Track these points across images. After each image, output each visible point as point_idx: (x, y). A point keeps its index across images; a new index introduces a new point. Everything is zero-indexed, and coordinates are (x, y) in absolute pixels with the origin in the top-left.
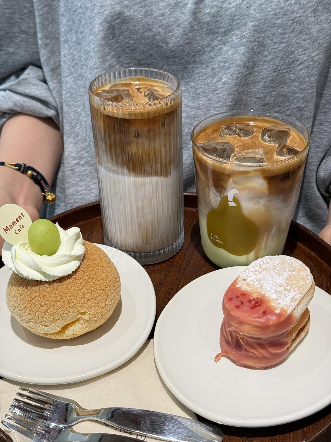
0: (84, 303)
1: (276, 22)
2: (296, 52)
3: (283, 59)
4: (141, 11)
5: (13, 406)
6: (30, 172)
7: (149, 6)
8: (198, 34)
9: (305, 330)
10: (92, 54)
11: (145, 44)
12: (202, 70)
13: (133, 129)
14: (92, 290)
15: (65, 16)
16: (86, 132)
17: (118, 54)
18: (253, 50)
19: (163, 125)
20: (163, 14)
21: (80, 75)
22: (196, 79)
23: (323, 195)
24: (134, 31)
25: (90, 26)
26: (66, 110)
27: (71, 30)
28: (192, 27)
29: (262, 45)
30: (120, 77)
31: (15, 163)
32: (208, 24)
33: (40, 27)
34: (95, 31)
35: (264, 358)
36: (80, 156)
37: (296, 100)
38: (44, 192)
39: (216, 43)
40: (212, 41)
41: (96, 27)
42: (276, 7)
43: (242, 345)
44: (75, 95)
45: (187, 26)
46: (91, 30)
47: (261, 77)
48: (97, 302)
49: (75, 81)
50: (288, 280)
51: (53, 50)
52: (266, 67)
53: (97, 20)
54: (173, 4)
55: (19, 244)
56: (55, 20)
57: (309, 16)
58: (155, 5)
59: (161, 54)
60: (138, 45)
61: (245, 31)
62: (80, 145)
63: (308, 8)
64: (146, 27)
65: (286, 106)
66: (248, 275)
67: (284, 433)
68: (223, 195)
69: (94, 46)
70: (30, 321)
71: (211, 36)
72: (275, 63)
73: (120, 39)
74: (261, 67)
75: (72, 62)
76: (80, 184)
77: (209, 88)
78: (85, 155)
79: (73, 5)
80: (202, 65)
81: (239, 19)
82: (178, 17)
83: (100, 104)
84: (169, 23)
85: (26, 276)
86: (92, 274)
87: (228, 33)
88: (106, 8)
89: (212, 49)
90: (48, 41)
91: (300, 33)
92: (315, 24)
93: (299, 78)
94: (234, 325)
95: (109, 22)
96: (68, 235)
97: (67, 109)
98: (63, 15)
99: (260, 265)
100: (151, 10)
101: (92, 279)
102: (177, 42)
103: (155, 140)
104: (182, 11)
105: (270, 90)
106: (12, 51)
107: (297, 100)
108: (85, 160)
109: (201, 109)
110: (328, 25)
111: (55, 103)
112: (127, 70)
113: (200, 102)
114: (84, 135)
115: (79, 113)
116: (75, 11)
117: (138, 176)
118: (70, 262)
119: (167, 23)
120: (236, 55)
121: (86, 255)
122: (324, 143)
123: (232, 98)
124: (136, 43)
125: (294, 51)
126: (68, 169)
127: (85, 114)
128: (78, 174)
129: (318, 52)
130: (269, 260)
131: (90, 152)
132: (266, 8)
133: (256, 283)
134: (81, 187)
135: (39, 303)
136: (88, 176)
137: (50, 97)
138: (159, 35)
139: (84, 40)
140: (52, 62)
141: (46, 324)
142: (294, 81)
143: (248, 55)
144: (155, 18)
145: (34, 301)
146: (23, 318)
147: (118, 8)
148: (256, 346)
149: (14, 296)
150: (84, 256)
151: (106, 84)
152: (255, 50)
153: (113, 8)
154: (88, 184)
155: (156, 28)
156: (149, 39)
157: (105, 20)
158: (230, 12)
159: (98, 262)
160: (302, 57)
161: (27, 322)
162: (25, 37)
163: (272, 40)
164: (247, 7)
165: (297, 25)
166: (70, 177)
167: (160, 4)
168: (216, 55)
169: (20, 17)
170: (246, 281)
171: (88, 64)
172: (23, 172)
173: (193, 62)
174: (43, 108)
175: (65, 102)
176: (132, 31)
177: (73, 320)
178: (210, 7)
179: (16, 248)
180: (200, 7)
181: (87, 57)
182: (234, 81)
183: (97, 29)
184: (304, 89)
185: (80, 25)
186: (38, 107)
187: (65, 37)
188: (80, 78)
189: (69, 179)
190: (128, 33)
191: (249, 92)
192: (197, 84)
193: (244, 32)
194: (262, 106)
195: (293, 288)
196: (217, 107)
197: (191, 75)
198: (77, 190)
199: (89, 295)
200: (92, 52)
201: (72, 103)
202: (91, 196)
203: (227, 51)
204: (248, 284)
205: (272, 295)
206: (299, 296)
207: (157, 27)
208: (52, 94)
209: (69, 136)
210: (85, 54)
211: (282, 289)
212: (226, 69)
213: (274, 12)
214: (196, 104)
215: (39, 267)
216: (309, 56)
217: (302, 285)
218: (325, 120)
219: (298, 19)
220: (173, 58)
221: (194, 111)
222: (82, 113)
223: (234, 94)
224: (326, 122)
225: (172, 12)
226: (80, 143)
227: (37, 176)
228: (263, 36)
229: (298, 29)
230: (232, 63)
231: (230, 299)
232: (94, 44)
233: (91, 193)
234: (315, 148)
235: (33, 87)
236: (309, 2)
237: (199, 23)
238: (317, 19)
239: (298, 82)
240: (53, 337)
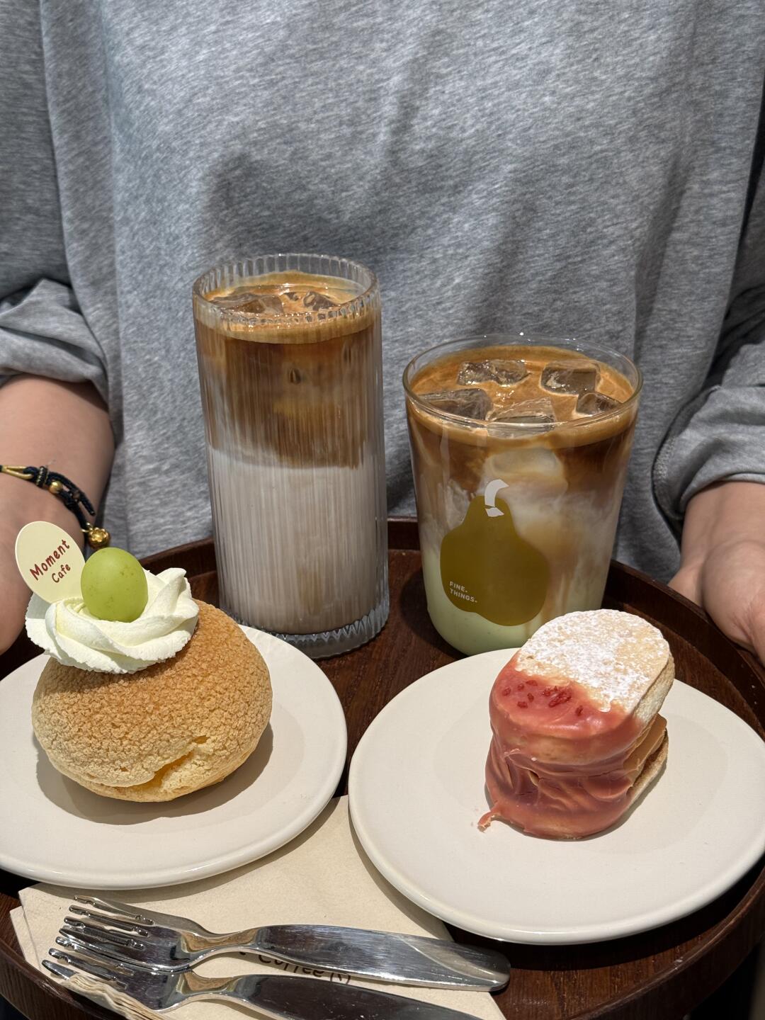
0: (203, 718)
1: (558, 163)
2: (599, 221)
3: (574, 234)
4: (284, 152)
5: (64, 931)
6: (55, 484)
7: (300, 141)
8: (401, 193)
9: (660, 759)
10: (184, 240)
11: (293, 216)
12: (411, 265)
13: (286, 366)
14: (218, 690)
15: (123, 171)
16: (174, 401)
17: (239, 239)
18: (514, 218)
19: (347, 356)
20: (329, 156)
21: (158, 287)
22: (398, 283)
23: (666, 518)
24: (272, 191)
25: (180, 185)
26: (128, 362)
27: (136, 198)
28: (389, 178)
29: (531, 209)
30: (251, 273)
31: (24, 468)
32: (420, 172)
33: (67, 196)
34: (190, 193)
35: (583, 812)
36: (159, 453)
37: (604, 318)
38: (86, 528)
39: (438, 208)
40: (430, 205)
41: (191, 187)
42: (557, 133)
43: (535, 788)
44: (146, 328)
45: (379, 177)
46: (182, 193)
47: (532, 271)
48: (229, 717)
49: (146, 299)
50: (620, 651)
51: (96, 244)
52: (542, 252)
53: (194, 171)
54: (349, 135)
55: (62, 602)
56: (100, 181)
57: (623, 148)
58: (311, 138)
59: (326, 235)
60: (279, 220)
61: (497, 183)
62: (160, 431)
63: (620, 133)
64: (296, 182)
65: (587, 330)
66: (538, 648)
67: (636, 959)
68: (475, 495)
69: (189, 224)
70: (90, 760)
71: (427, 195)
72: (559, 242)
73: (241, 208)
74: (530, 253)
75: (139, 262)
76: (161, 510)
77: (427, 299)
78: (172, 450)
79: (142, 147)
80: (412, 254)
81: (483, 159)
82: (359, 161)
83: (219, 318)
84: (342, 172)
85: (81, 662)
86: (216, 658)
87: (461, 189)
88: (213, 147)
89: (429, 222)
90: (86, 226)
91: (605, 182)
92: (634, 166)
93: (608, 272)
94: (519, 744)
95: (220, 176)
96: (162, 582)
97: (130, 359)
98: (118, 170)
99: (560, 628)
100: (303, 148)
101: (217, 668)
102: (359, 209)
103: (331, 389)
104: (366, 148)
105: (550, 297)
106: (6, 250)
107: (607, 318)
108: (173, 460)
109: (412, 343)
110: (657, 168)
111: (99, 350)
112: (265, 257)
113: (410, 329)
114: (168, 409)
115: (156, 365)
116: (146, 157)
117: (298, 467)
118: (170, 633)
119: (337, 173)
120: (480, 231)
121: (201, 623)
122: (664, 408)
123: (476, 316)
124: (274, 214)
125: (595, 219)
126: (133, 482)
127: (170, 365)
128: (158, 490)
129: (640, 220)
130: (576, 619)
131: (184, 442)
132: (536, 136)
133: (556, 661)
134: (163, 517)
135: (109, 719)
136: (178, 494)
137: (88, 338)
138: (323, 197)
139: (166, 215)
140: (94, 267)
141: (123, 765)
142: (598, 278)
143: (504, 230)
144: (314, 164)
145: (98, 717)
146: (74, 755)
147: (237, 147)
148: (563, 786)
149: (52, 711)
150: (198, 624)
151: (224, 287)
152: (517, 219)
153: (227, 147)
154: (179, 510)
155: (316, 185)
156: (302, 206)
157: (212, 172)
158: (464, 146)
159: (226, 635)
160: (611, 229)
161: (83, 764)
162: (33, 219)
163: (550, 198)
164: (499, 135)
165: (598, 168)
166: (139, 497)
167: (322, 136)
168: (439, 234)
169: (25, 179)
170: (536, 659)
171: (176, 262)
172: (40, 486)
173: (391, 248)
174: (73, 362)
175: (125, 345)
176: (266, 191)
177: (178, 757)
178: (424, 139)
179: (58, 610)
180: (404, 140)
181: (173, 248)
182: (478, 283)
183: (194, 190)
184: (620, 295)
185: (157, 184)
186: (63, 359)
187: (122, 214)
188: (158, 292)
189: (136, 503)
190: (257, 197)
191: (510, 304)
192: (402, 292)
193: (494, 185)
194: (535, 330)
195: (631, 667)
196: (444, 337)
197: (388, 277)
198: (155, 524)
199: (213, 699)
200: (184, 237)
201: (141, 345)
202: (186, 534)
203: (461, 224)
204: (539, 664)
205: (589, 681)
206: (646, 681)
207: (316, 182)
208: (92, 333)
209: (137, 416)
210: (168, 243)
211: (610, 668)
212: (460, 260)
213: (552, 143)
214: (401, 333)
215: (108, 642)
216: (626, 228)
217: (648, 660)
218: (663, 362)
219: (600, 155)
220: (352, 242)
221: (397, 348)
222: (162, 364)
223: (479, 307)
224: (665, 366)
225: (346, 151)
226: (161, 428)
227: (69, 492)
228: (532, 190)
229: (601, 176)
230: (473, 247)
231: (506, 693)
232: (188, 219)
233: (186, 528)
234: (645, 420)
235: (51, 319)
236: (621, 123)
237: (403, 171)
238: (638, 157)
239: (607, 281)
240: (136, 798)
